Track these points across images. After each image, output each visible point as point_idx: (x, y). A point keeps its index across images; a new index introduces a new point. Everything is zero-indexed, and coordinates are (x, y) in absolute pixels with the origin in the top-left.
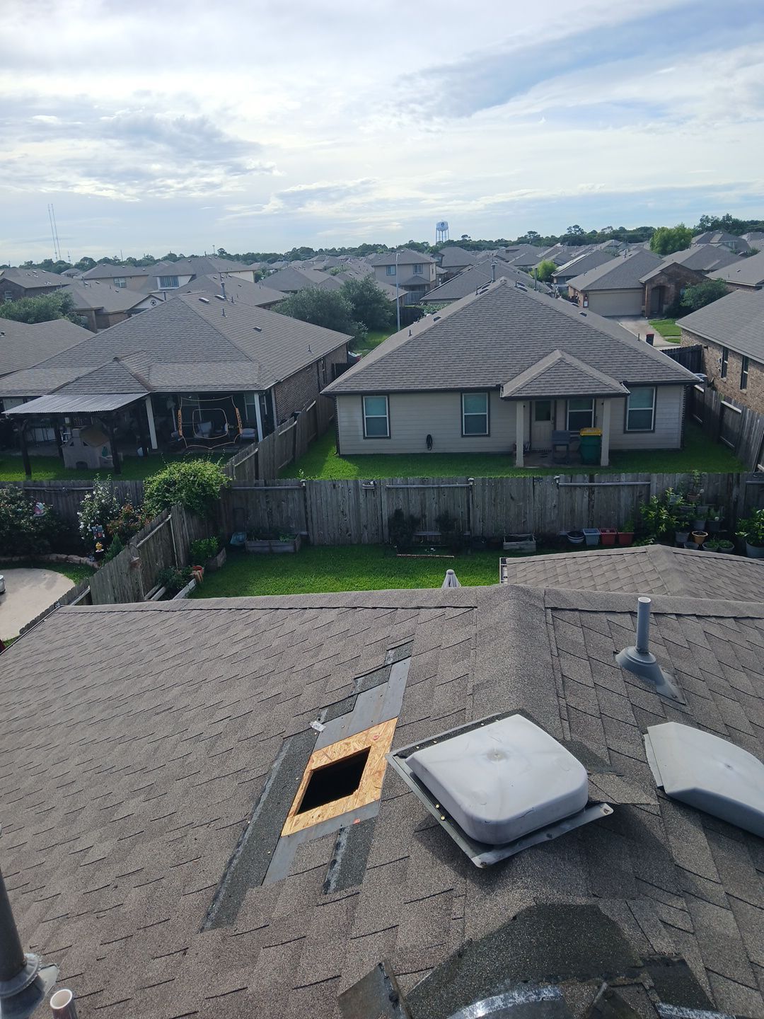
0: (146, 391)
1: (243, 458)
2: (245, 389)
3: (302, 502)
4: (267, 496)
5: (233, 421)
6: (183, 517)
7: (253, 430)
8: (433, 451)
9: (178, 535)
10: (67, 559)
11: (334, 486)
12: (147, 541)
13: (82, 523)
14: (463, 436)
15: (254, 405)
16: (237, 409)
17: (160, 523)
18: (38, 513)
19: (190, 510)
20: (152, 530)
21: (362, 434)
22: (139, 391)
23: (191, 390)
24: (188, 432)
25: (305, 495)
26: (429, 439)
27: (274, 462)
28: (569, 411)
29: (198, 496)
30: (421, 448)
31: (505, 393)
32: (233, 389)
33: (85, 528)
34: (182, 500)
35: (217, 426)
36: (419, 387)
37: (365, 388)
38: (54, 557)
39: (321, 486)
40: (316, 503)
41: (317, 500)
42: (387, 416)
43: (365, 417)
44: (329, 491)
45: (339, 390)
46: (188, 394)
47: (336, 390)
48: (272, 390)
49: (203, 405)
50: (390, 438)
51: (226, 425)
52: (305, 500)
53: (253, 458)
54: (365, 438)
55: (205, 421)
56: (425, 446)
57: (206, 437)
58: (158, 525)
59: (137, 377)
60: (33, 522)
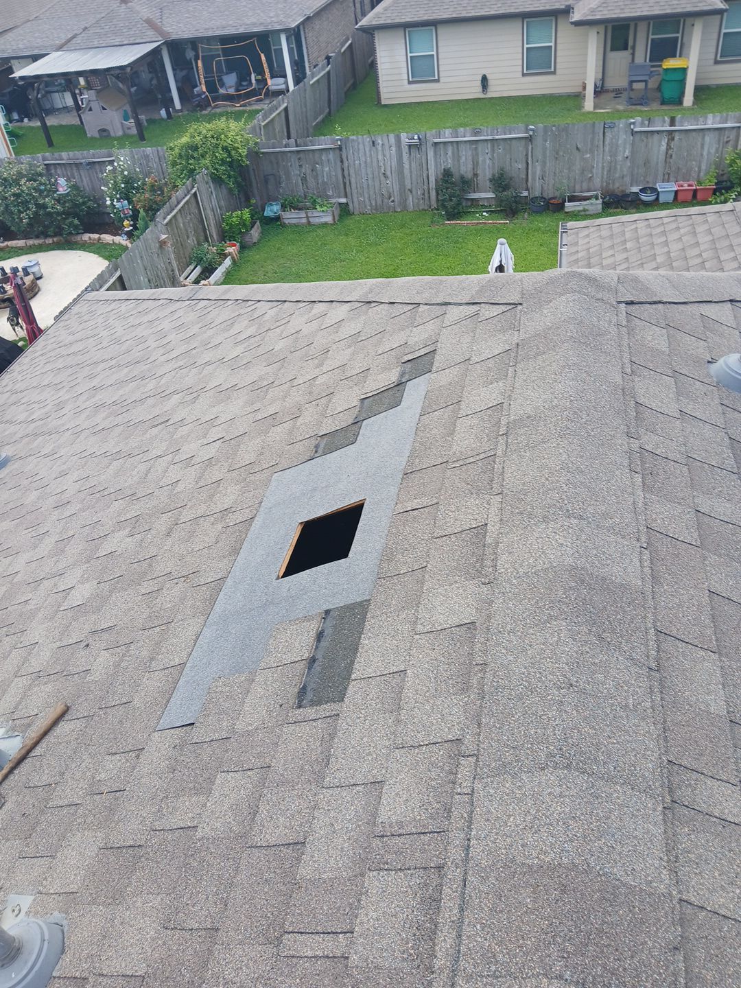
0: (161, 39)
1: (271, 114)
2: (270, 28)
3: (339, 163)
4: (299, 159)
5: (260, 72)
6: (210, 187)
7: (282, 80)
8: (489, 95)
9: (207, 207)
10: (99, 239)
11: (373, 142)
12: (175, 216)
13: (108, 199)
14: (524, 75)
15: (282, 49)
16: (263, 56)
17: (186, 195)
18: (61, 189)
19: (217, 180)
20: (178, 203)
21: (406, 78)
22: (153, 39)
23: (210, 33)
24: (211, 87)
25: (341, 155)
26: (484, 79)
27: (307, 117)
28: (651, 37)
29: (223, 162)
30: (475, 92)
31: (576, 17)
32: (255, 30)
33: (112, 204)
34: (207, 168)
35: (243, 78)
36: (473, 14)
37: (408, 18)
38: (86, 237)
39: (359, 144)
40: (354, 165)
41: (354, 161)
42: (434, 53)
43: (409, 55)
44: (367, 150)
45: (378, 23)
46: (209, 40)
47: (374, 23)
48: (301, 27)
49: (226, 52)
50: (438, 81)
51: (253, 76)
52: (342, 161)
53: (283, 114)
54: (410, 83)
55: (230, 71)
56: (480, 89)
57: (231, 91)
58: (184, 198)
59: (149, 22)
60: (58, 201)
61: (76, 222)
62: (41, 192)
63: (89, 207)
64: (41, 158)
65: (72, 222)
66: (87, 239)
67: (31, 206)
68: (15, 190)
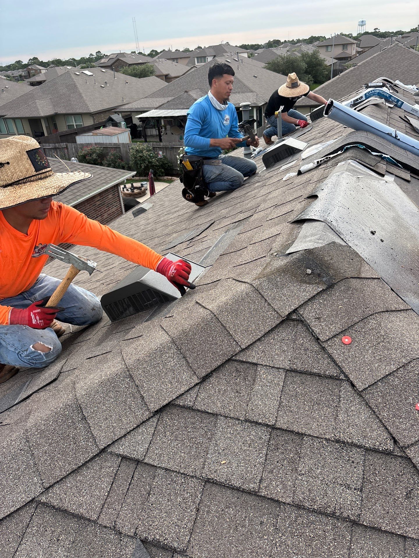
18: (160, 156)
60: (157, 161)
61: (163, 170)
62: (151, 156)
63: (168, 166)
64: (152, 144)
65: (161, 170)
66: (166, 178)
67: (146, 162)
68: (141, 154)
